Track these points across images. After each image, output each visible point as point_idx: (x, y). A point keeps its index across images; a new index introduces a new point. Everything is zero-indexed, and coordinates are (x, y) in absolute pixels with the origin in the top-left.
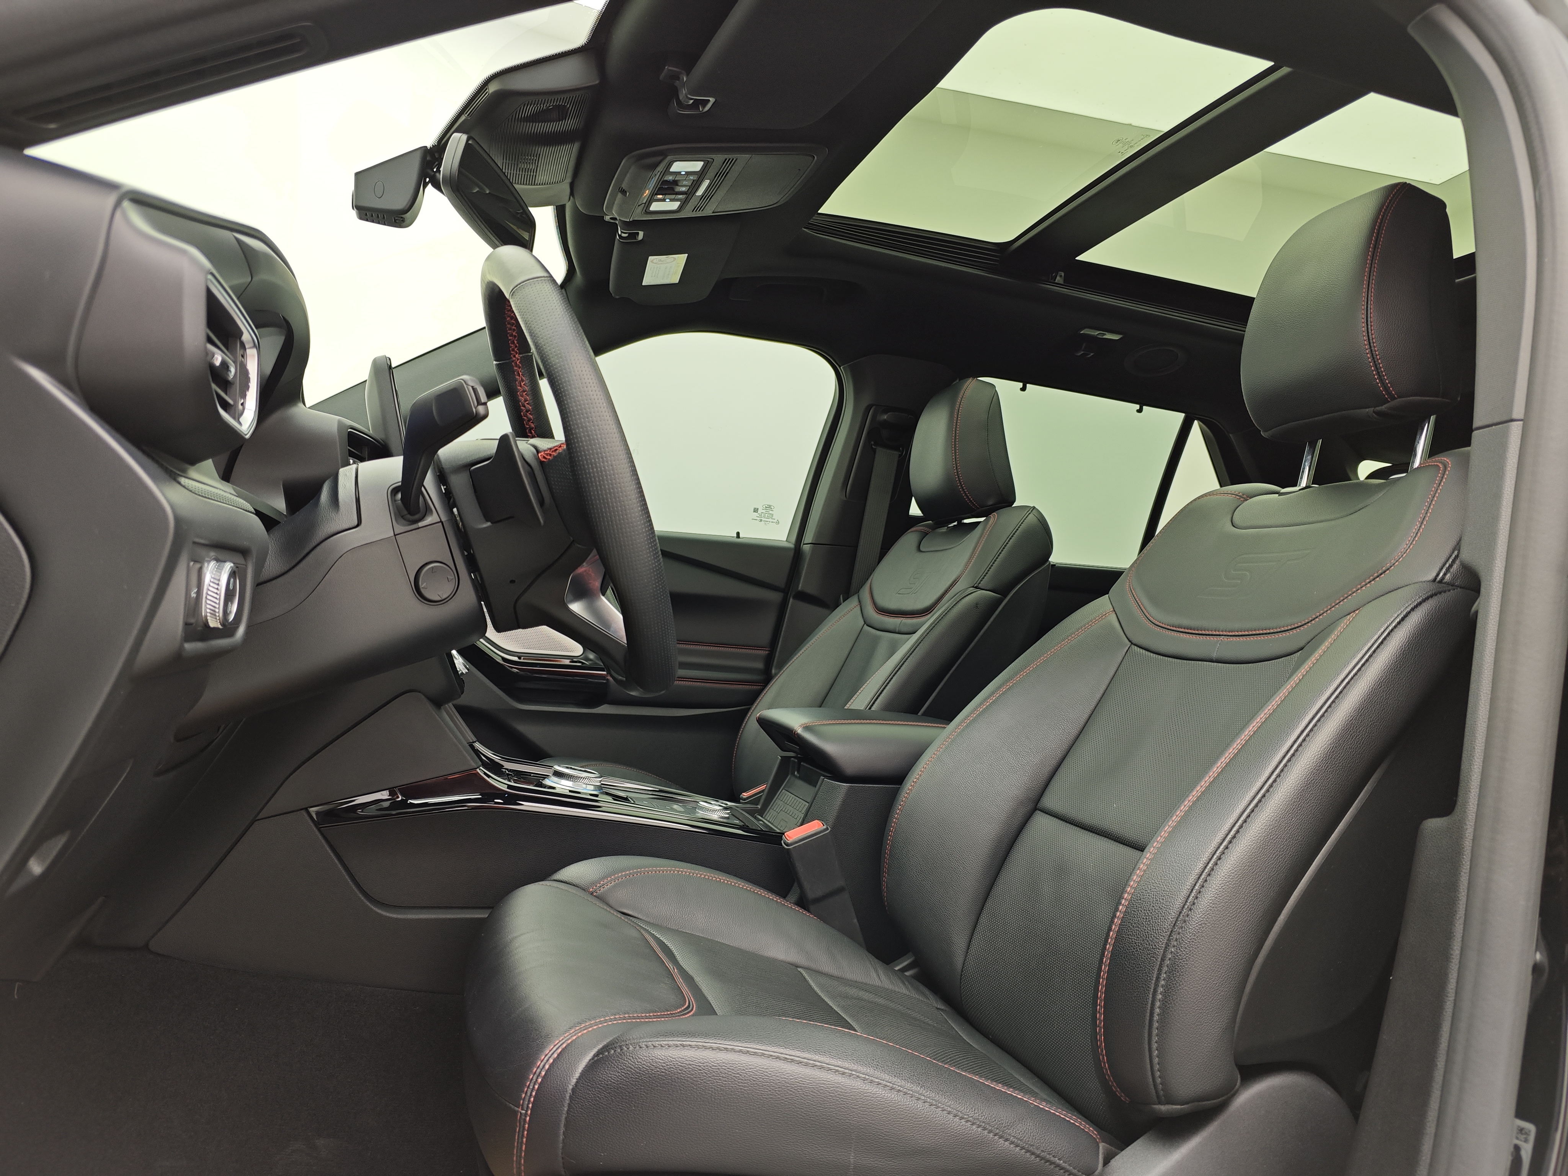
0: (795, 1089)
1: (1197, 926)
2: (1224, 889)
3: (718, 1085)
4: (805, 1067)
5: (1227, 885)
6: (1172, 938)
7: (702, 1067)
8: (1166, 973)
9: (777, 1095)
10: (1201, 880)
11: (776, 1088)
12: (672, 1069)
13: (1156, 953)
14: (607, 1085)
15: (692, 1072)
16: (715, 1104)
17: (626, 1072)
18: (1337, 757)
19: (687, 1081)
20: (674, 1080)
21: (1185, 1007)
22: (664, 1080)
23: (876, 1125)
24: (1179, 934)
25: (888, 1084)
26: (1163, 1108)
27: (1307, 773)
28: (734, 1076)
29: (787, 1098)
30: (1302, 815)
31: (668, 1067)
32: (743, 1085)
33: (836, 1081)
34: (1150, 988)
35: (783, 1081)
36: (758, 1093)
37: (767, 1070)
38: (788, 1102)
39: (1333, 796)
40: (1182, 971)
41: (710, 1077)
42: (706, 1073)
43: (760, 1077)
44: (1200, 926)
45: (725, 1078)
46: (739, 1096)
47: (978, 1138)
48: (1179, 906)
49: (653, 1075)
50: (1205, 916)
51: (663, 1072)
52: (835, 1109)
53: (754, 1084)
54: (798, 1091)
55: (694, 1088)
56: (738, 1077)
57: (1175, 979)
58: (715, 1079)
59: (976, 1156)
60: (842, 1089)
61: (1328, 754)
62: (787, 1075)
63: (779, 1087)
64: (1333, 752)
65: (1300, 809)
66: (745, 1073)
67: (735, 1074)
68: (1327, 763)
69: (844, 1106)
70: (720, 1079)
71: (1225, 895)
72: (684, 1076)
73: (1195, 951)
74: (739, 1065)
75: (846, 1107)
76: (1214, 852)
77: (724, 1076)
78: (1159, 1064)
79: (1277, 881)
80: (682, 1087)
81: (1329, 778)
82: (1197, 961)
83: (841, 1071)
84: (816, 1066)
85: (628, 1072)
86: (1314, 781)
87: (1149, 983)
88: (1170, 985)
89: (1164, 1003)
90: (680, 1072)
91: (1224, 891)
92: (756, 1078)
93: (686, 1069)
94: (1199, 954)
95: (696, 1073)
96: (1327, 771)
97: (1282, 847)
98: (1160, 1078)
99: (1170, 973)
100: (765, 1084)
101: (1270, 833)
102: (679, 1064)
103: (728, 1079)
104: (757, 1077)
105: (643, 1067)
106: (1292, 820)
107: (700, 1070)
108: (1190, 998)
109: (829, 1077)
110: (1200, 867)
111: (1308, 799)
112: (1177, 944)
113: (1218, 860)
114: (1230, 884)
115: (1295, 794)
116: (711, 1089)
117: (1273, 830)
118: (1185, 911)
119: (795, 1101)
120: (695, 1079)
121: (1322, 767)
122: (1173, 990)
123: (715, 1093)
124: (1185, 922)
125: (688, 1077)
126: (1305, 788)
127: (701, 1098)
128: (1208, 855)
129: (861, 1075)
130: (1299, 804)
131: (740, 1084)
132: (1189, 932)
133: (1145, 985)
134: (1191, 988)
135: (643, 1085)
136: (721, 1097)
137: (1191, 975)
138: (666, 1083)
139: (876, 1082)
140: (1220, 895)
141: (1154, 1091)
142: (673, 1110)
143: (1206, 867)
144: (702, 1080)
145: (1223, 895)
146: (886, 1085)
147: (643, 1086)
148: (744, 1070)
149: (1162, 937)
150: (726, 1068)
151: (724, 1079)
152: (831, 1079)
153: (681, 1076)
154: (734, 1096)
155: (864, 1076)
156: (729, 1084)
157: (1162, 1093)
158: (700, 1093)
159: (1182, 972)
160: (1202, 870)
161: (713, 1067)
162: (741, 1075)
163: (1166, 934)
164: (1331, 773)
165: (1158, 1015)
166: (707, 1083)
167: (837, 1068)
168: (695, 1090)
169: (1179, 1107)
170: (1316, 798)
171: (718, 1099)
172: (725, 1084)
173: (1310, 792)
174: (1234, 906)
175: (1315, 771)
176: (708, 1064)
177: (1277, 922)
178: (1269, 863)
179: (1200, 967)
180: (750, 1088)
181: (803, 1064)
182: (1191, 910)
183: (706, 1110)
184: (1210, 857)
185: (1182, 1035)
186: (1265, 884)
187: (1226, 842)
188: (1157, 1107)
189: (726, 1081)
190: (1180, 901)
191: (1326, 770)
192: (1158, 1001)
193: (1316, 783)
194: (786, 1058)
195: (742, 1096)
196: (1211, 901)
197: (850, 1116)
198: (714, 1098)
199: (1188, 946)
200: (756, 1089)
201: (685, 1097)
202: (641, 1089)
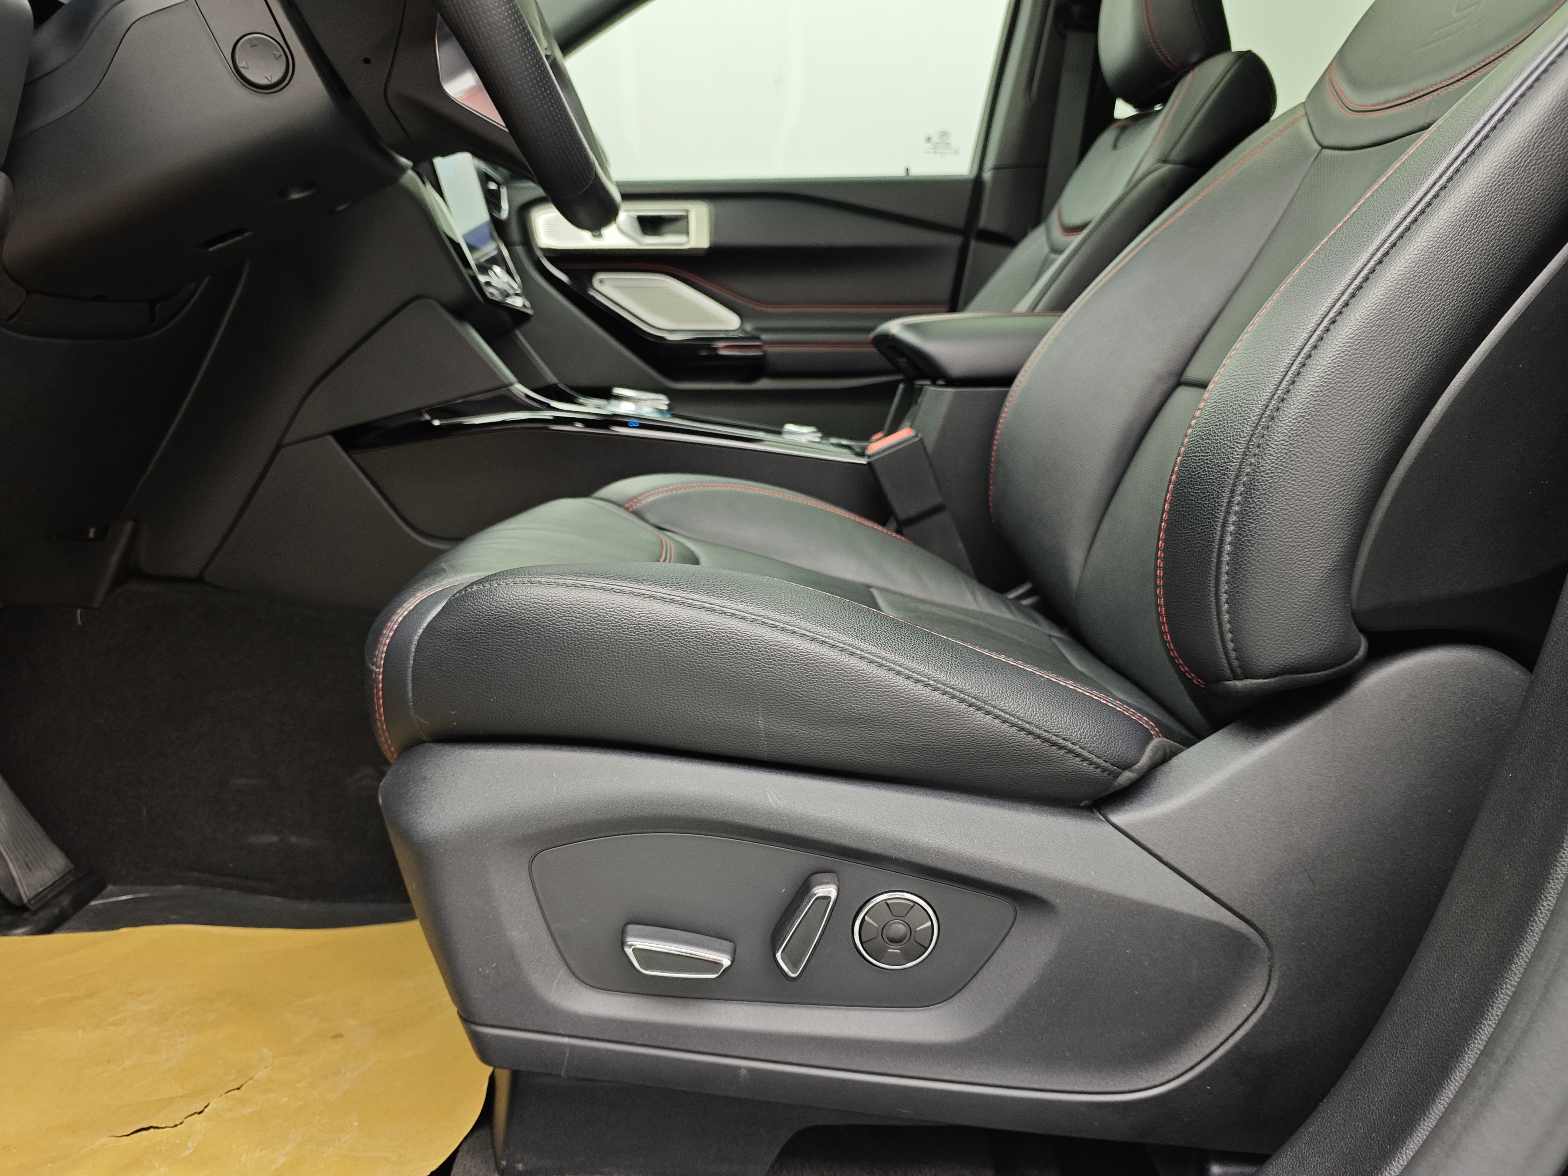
0: (672, 634)
1: (1290, 422)
2: (1335, 363)
3: (571, 627)
4: (689, 608)
5: (1341, 357)
6: (1252, 443)
7: (551, 605)
8: (1241, 494)
9: (647, 640)
10: (1302, 356)
11: (647, 632)
12: (514, 609)
13: (1228, 468)
14: (447, 631)
15: (538, 611)
16: (570, 649)
17: (465, 615)
18: (1550, 145)
19: (533, 622)
20: (517, 622)
21: (1267, 539)
22: (505, 622)
23: (788, 681)
24: (1263, 437)
25: (807, 633)
26: (1239, 684)
27: (1493, 175)
28: (591, 617)
29: (662, 644)
30: (1478, 241)
31: (510, 606)
32: (602, 627)
33: (729, 626)
34: (1219, 518)
35: (655, 623)
36: (622, 637)
37: (635, 610)
38: (664, 650)
39: (1537, 208)
40: (1264, 487)
41: (560, 617)
42: (554, 612)
43: (625, 617)
44: (1294, 421)
45: (579, 618)
46: (597, 640)
47: (943, 707)
48: (1266, 397)
49: (493, 616)
50: (1304, 405)
51: (504, 612)
52: (729, 659)
53: (616, 626)
54: (676, 636)
55: (541, 631)
56: (596, 617)
57: (1253, 501)
58: (566, 620)
59: (941, 730)
60: (738, 635)
61: (1533, 140)
62: (662, 616)
63: (650, 631)
64: (1543, 137)
65: (1475, 232)
66: (605, 613)
67: (592, 614)
68: (1530, 156)
69: (741, 656)
70: (572, 620)
71: (1337, 372)
72: (529, 616)
73: (1284, 458)
74: (597, 603)
75: (744, 657)
76: (1326, 313)
77: (578, 616)
78: (1230, 622)
79: (1428, 348)
80: (527, 629)
81: (1532, 179)
82: (1287, 471)
83: (739, 615)
84: (704, 607)
85: (468, 615)
86: (1504, 185)
87: (1217, 511)
88: (1245, 510)
89: (1237, 537)
90: (523, 611)
91: (1335, 365)
92: (619, 619)
93: (531, 608)
94: (1291, 461)
95: (542, 613)
96: (1530, 169)
97: (1438, 293)
98: (1232, 642)
99: (1246, 494)
100: (632, 626)
101: (1419, 273)
102: (523, 602)
103: (583, 620)
104: (620, 617)
105: (483, 608)
106: (1459, 250)
107: (548, 609)
108: (1276, 525)
109: (720, 621)
110: (1302, 337)
111: (1491, 215)
112: (1260, 451)
113: (1330, 324)
114: (1346, 355)
115: (1467, 209)
116: (561, 632)
117: (1425, 267)
118: (1274, 402)
119: (673, 648)
120: (541, 620)
121: (1520, 162)
122: (1250, 516)
123: (567, 637)
124: (1273, 418)
125: (533, 618)
126: (1487, 198)
127: (551, 642)
128: (1317, 319)
129: (768, 621)
130: (1474, 225)
131: (598, 626)
132: (1277, 431)
133: (1212, 514)
134: (1278, 512)
135: (482, 628)
136: (575, 641)
137: (1277, 493)
138: (509, 625)
139: (790, 630)
140: (1329, 373)
141: (1225, 661)
142: (520, 657)
143: (1311, 337)
144: (551, 621)
145: (1333, 372)
146: (803, 635)
147: (483, 630)
148: (603, 609)
149: (1238, 445)
150: (580, 607)
151: (578, 620)
152: (723, 623)
153: (525, 616)
154: (592, 641)
155: (773, 622)
156: (585, 626)
157: (1236, 663)
158: (549, 636)
159: (1264, 490)
160: (1305, 342)
161: (564, 606)
162: (599, 615)
163: (1244, 439)
164: (1535, 171)
165: (1228, 554)
166: (557, 625)
167: (733, 611)
168: (542, 633)
169: (1261, 681)
170: (1505, 213)
171: (572, 643)
172: (580, 626)
173: (1494, 203)
174: (1352, 388)
175: (1507, 170)
176: (557, 602)
177: (1429, 416)
178: (1414, 318)
179: (1293, 481)
180: (611, 630)
181: (687, 605)
182: (1283, 400)
183: (559, 658)
184: (1318, 322)
185: (1263, 579)
186: (1406, 353)
187: (1345, 296)
188: (1231, 683)
189: (580, 622)
190: (1268, 391)
191: (1526, 166)
192: (1229, 534)
193: (1508, 189)
194: (663, 597)
195: (603, 640)
196: (1313, 383)
197: (751, 669)
198: (567, 643)
199: (1274, 451)
200: (620, 633)
201: (532, 642)
202: (481, 633)
